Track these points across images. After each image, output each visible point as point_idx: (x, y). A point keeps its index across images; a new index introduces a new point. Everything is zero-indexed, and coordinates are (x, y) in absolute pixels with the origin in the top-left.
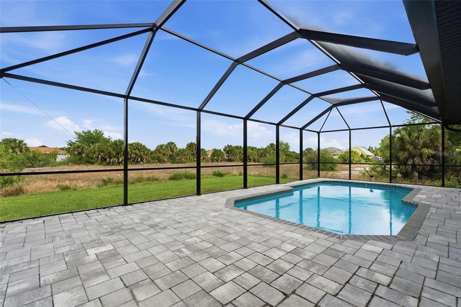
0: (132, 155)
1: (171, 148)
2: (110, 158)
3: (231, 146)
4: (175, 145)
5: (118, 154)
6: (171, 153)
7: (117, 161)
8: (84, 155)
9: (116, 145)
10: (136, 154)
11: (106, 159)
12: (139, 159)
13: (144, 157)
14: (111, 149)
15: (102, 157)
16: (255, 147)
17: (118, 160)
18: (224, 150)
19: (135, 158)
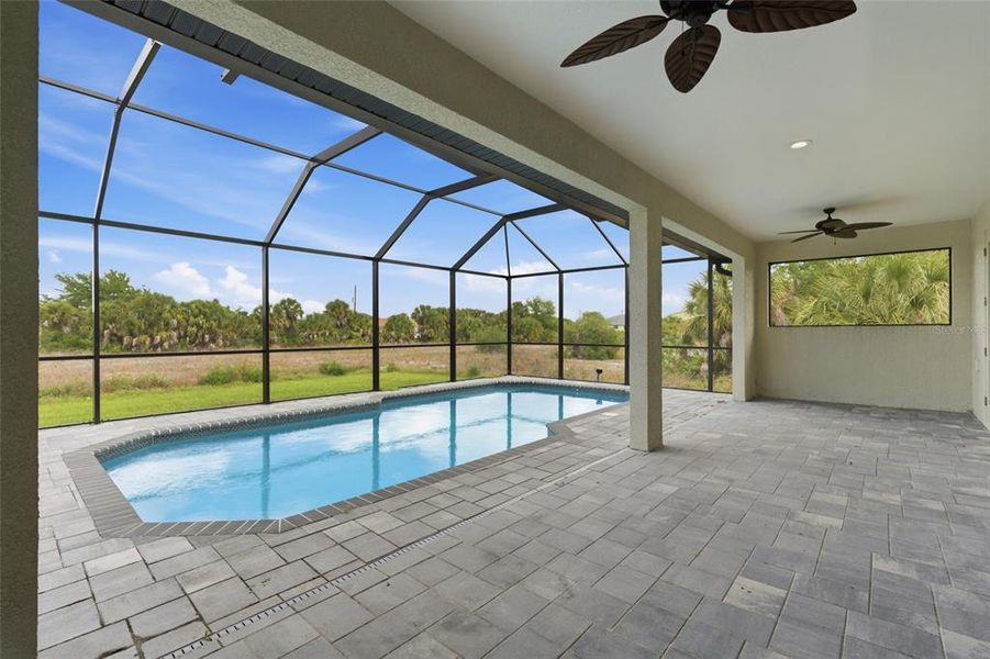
0: (189, 328)
1: (288, 314)
2: (132, 335)
3: (429, 307)
4: (299, 306)
5: (151, 325)
6: (287, 324)
7: (147, 342)
8: (67, 329)
9: (148, 304)
10: (199, 327)
11: (120, 340)
12: (207, 336)
13: (219, 331)
14: (133, 316)
15: (112, 334)
16: (482, 309)
17: (152, 339)
18: (414, 316)
19: (196, 335)
